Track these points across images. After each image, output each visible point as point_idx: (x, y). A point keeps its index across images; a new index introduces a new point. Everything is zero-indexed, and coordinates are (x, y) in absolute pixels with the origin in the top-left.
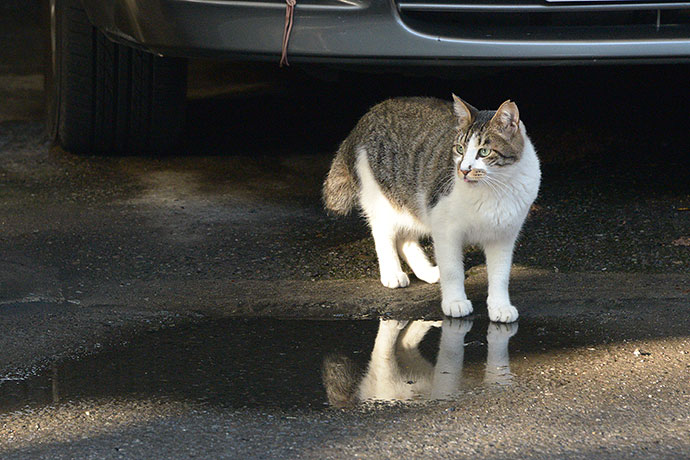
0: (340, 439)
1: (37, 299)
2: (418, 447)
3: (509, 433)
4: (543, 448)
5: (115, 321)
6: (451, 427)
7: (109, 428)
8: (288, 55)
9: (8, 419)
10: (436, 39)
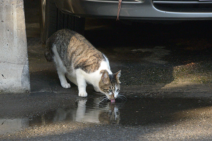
0: (142, 134)
1: (44, 91)
2: (167, 137)
3: (194, 133)
4: (206, 137)
5: (68, 98)
6: (176, 131)
7: (71, 130)
8: (119, 17)
9: (40, 128)
10: (165, 12)
